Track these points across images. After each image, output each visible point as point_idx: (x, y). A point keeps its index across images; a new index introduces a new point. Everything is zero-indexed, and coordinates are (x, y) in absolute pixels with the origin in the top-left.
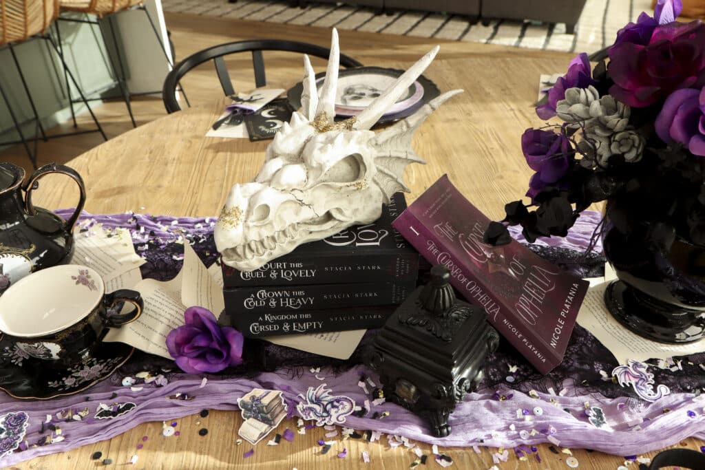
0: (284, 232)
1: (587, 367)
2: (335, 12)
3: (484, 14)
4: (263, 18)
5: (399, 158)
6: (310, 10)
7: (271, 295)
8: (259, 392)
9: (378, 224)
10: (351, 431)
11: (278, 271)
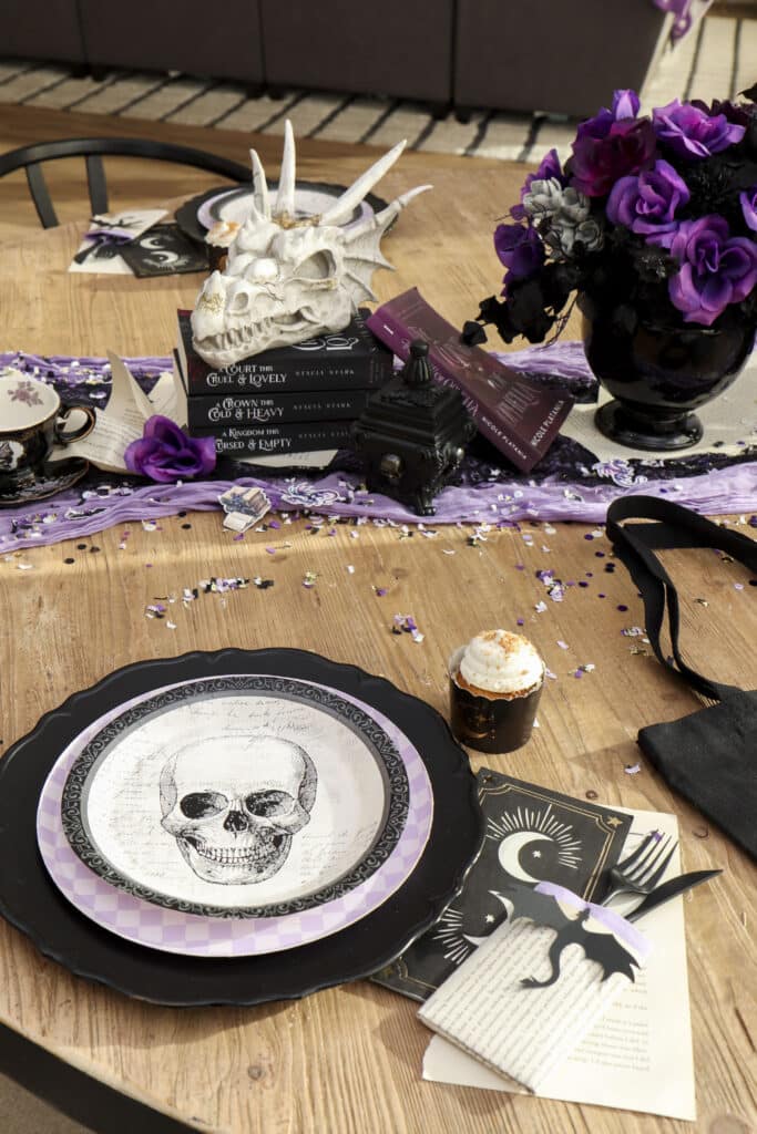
0: (258, 325)
1: (568, 465)
2: (166, 90)
3: (459, 100)
4: (17, 98)
5: (366, 262)
6: (113, 83)
7: (238, 404)
8: (238, 490)
9: (347, 333)
10: (337, 517)
11: (247, 375)
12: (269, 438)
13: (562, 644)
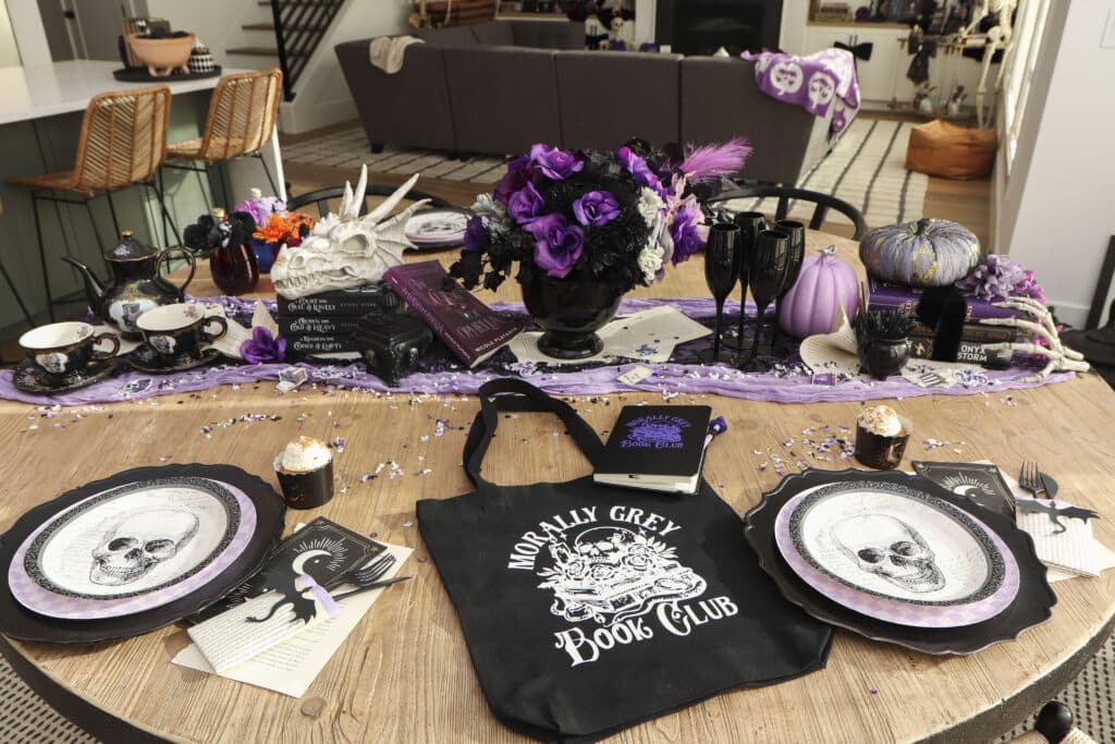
0: (312, 275)
6: (472, 163)
7: (307, 322)
10: (342, 386)
11: (312, 305)
12: (328, 343)
13: (421, 458)
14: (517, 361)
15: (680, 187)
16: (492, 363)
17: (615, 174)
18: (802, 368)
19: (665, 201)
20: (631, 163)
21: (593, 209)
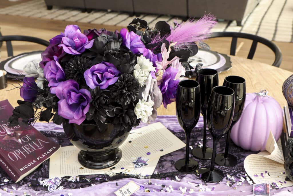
2: (106, 15)
14: (48, 178)
15: (165, 54)
16: (31, 178)
17: (116, 50)
18: (245, 178)
19: (154, 65)
20: (128, 41)
21: (99, 75)
